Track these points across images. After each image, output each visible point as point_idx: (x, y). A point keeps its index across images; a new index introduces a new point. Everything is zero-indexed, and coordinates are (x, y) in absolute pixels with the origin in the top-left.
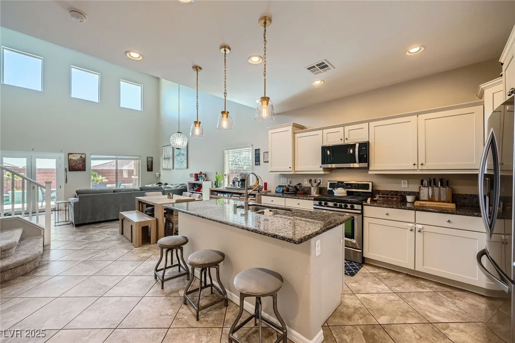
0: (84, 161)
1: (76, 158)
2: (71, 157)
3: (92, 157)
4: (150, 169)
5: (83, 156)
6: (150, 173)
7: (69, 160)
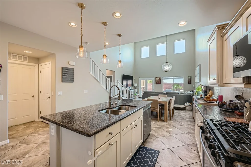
0: (160, 80)
1: (158, 79)
2: (156, 79)
3: (164, 78)
4: (190, 83)
5: (160, 78)
6: (190, 85)
7: (156, 80)
